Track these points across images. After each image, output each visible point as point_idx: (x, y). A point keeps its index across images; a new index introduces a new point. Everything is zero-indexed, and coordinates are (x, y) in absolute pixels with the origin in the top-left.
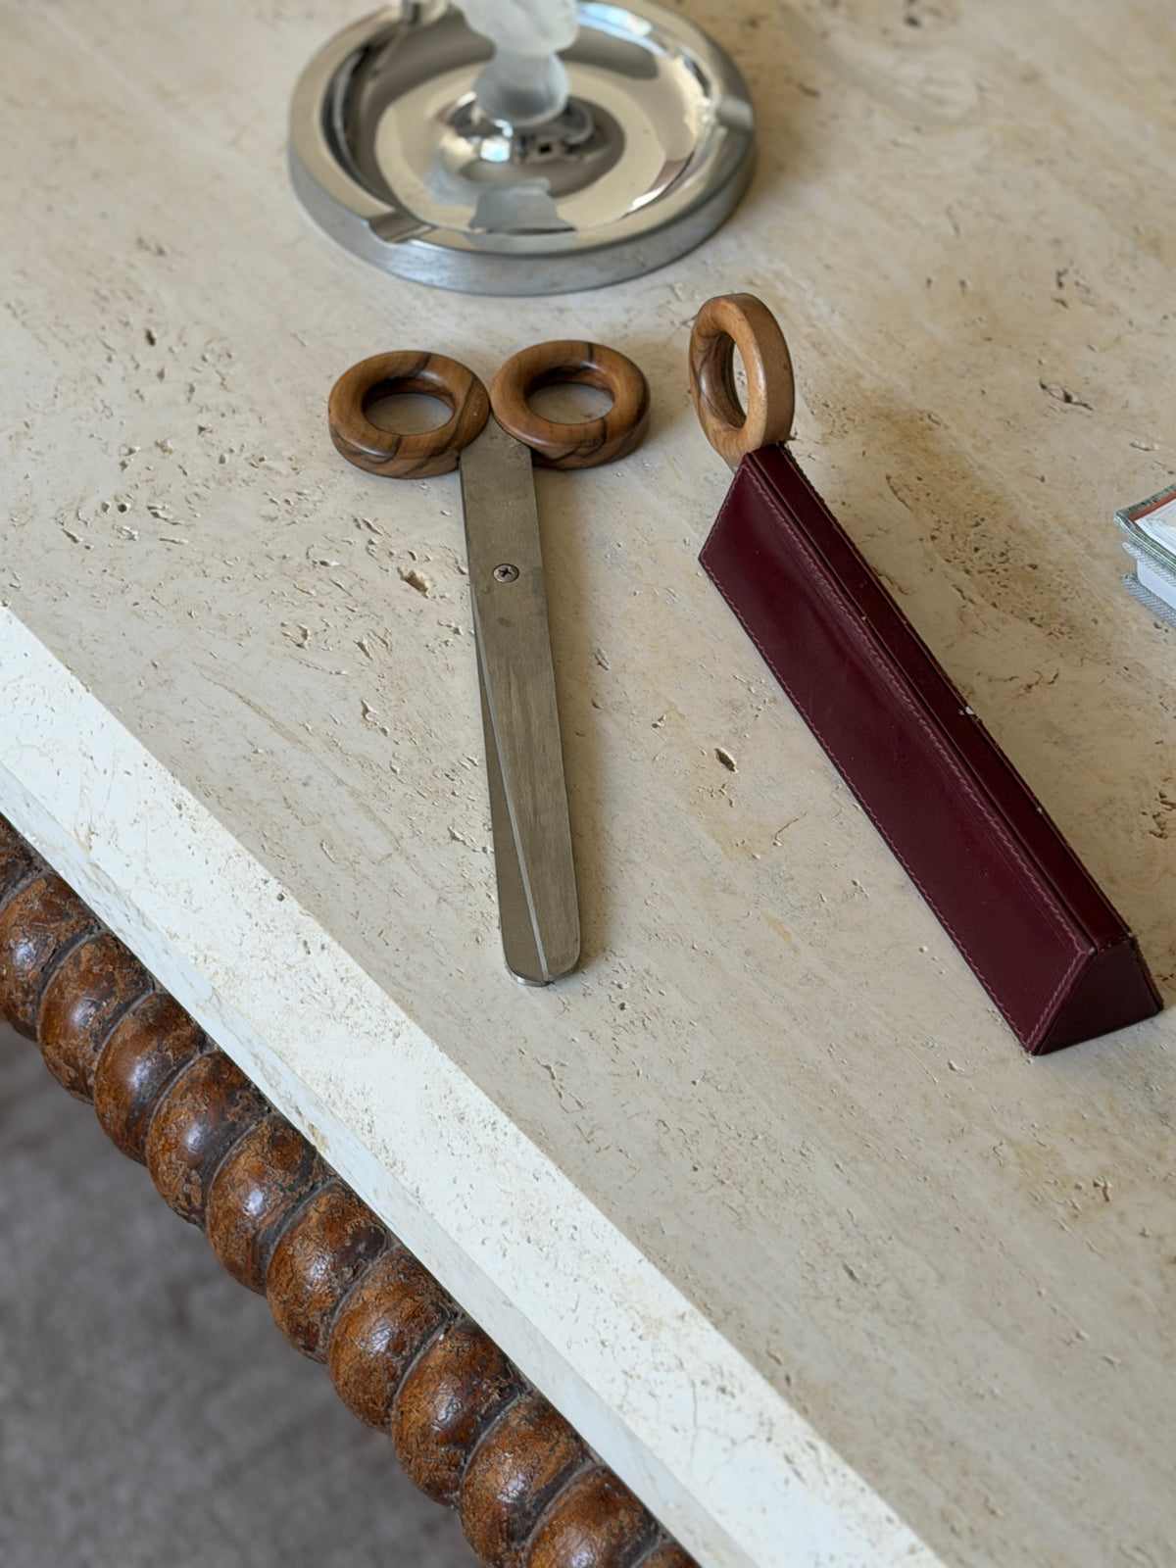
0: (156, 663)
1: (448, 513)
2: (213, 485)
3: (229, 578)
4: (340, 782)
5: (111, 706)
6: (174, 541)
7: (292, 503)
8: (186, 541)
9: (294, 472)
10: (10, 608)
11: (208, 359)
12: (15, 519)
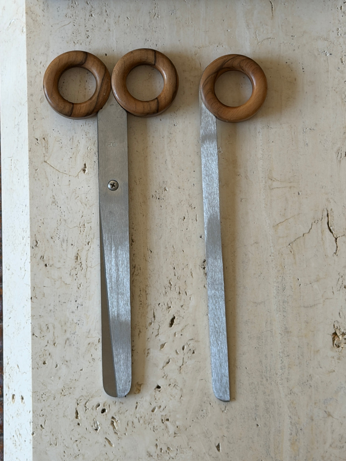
2: (142, 422)
6: (109, 442)
7: (162, 451)
8: (113, 446)
9: (174, 435)
10: (33, 437)
11: (185, 349)
12: (64, 390)
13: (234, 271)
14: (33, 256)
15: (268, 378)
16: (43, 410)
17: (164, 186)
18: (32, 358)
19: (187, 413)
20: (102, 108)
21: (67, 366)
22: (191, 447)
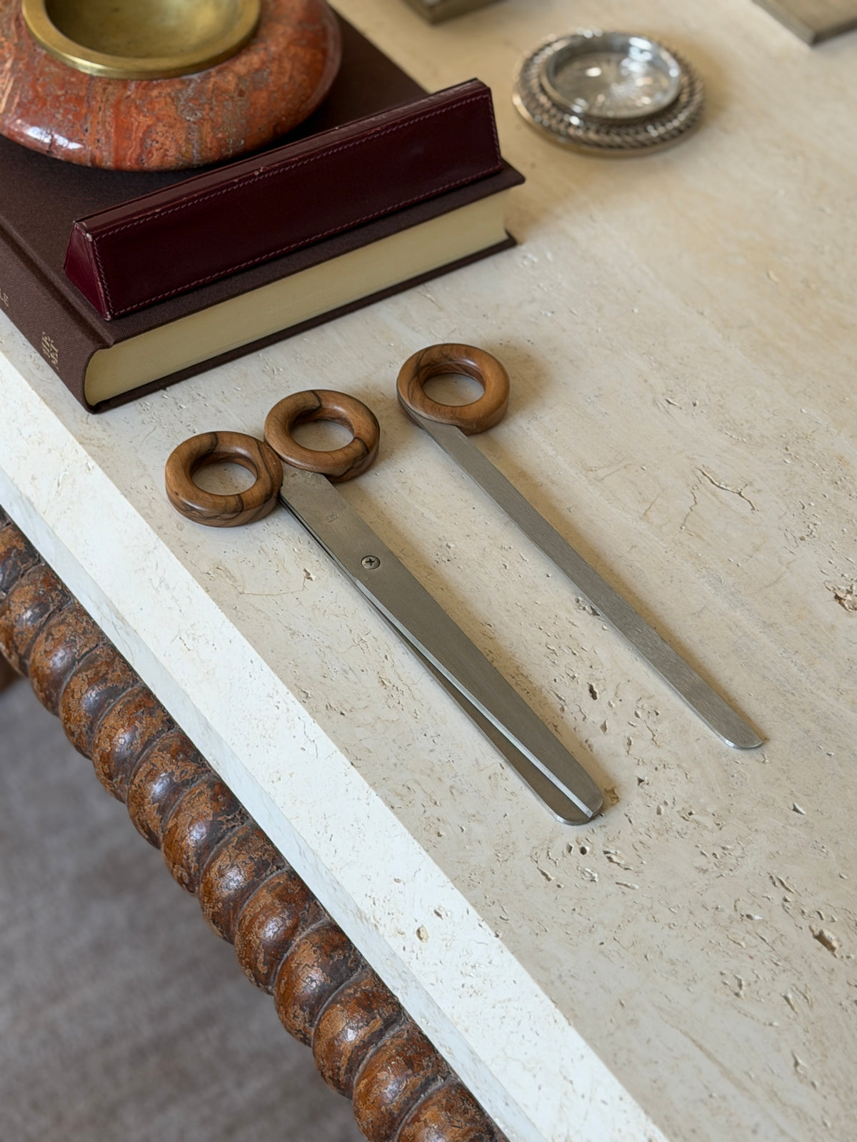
0: (623, 1002)
1: (845, 877)
2: (654, 835)
3: (674, 925)
4: (783, 1132)
5: (590, 1041)
6: (626, 885)
7: (718, 856)
8: (637, 887)
9: (717, 828)
10: (502, 939)
11: (640, 716)
12: (499, 855)
13: (630, 592)
14: (313, 712)
15: (794, 692)
16: (488, 896)
17: (445, 543)
18: (414, 838)
19: (713, 790)
20: (282, 485)
21: (479, 821)
22: (756, 830)
